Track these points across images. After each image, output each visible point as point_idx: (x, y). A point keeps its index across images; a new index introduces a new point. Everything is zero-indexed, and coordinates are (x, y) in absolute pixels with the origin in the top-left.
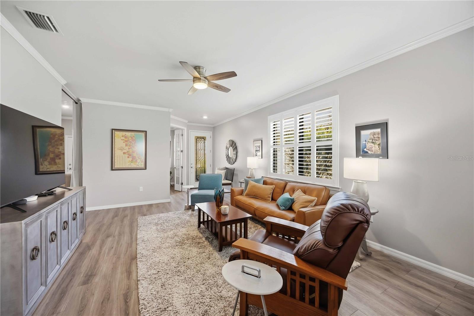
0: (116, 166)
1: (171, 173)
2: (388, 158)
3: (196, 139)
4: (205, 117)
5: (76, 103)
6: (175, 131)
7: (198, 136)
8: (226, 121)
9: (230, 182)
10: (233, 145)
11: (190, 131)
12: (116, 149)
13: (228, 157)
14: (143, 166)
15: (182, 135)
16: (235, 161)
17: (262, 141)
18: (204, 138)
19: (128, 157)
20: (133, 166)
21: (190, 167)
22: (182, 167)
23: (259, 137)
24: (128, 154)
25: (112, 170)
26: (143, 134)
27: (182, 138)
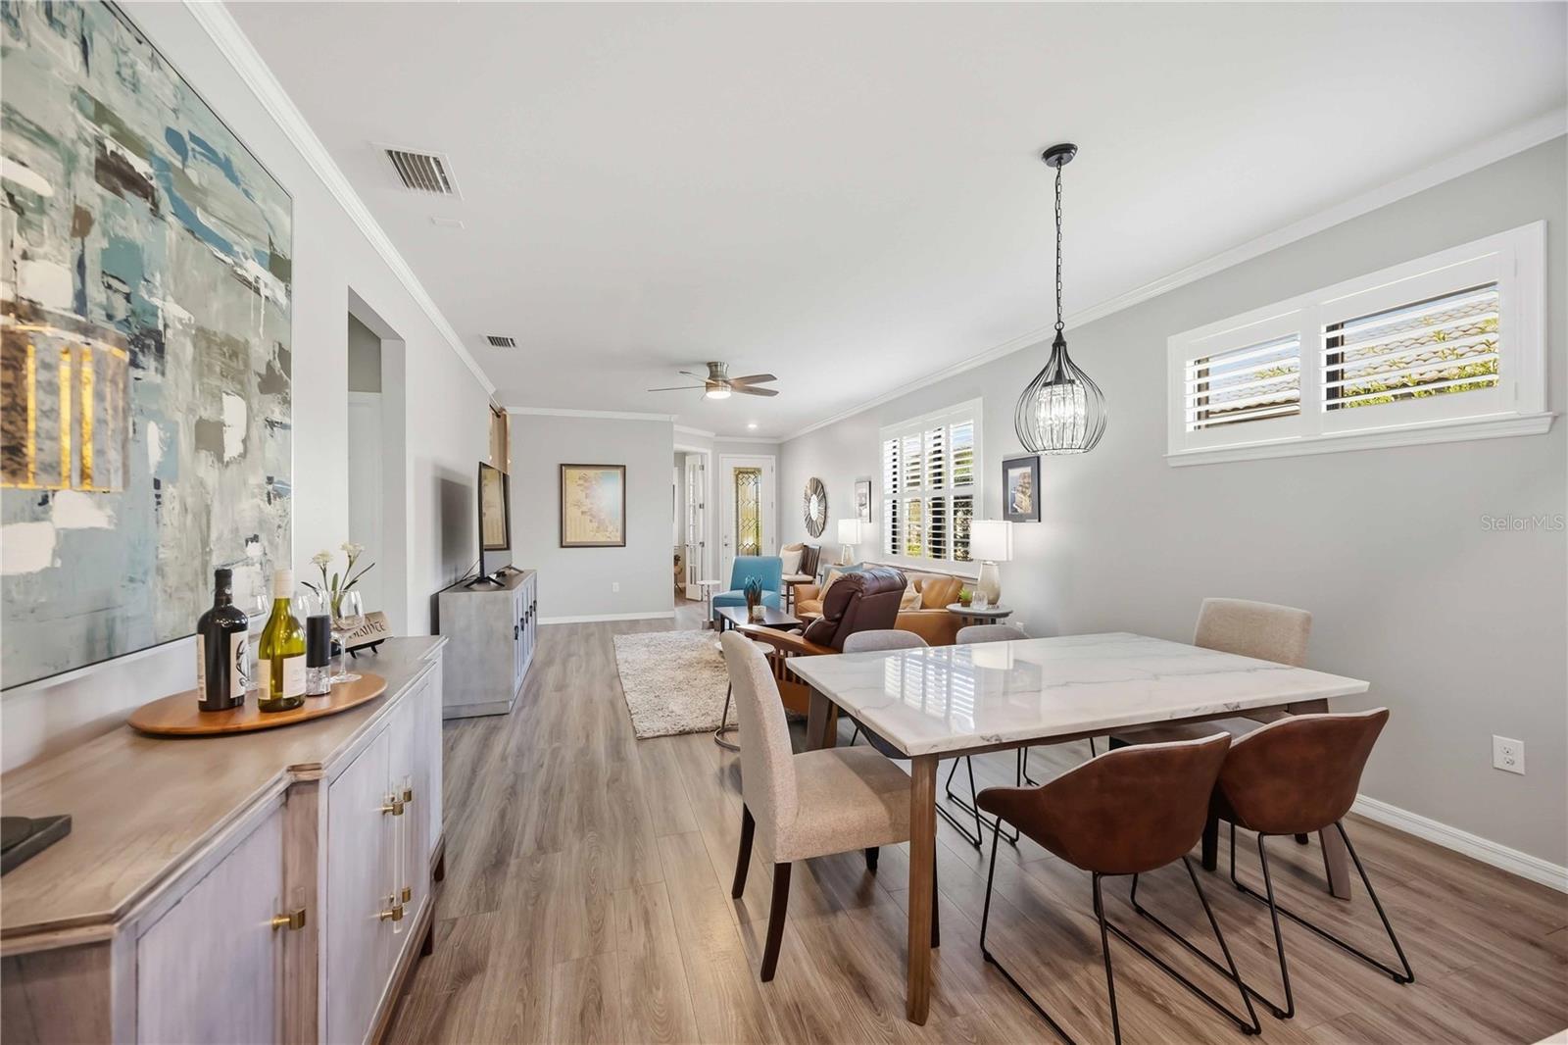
0: (570, 539)
1: (677, 559)
2: (1040, 521)
3: (737, 476)
4: (752, 426)
5: (498, 416)
6: (687, 458)
7: (741, 466)
8: (807, 431)
9: (810, 578)
10: (818, 487)
11: (721, 455)
12: (568, 505)
13: (809, 521)
14: (618, 539)
15: (703, 468)
16: (823, 529)
17: (870, 483)
18: (756, 472)
19: (591, 521)
20: (601, 538)
21: (721, 543)
22: (702, 544)
23: (864, 474)
24: (591, 515)
25: (562, 546)
26: (619, 472)
27: (703, 474)
